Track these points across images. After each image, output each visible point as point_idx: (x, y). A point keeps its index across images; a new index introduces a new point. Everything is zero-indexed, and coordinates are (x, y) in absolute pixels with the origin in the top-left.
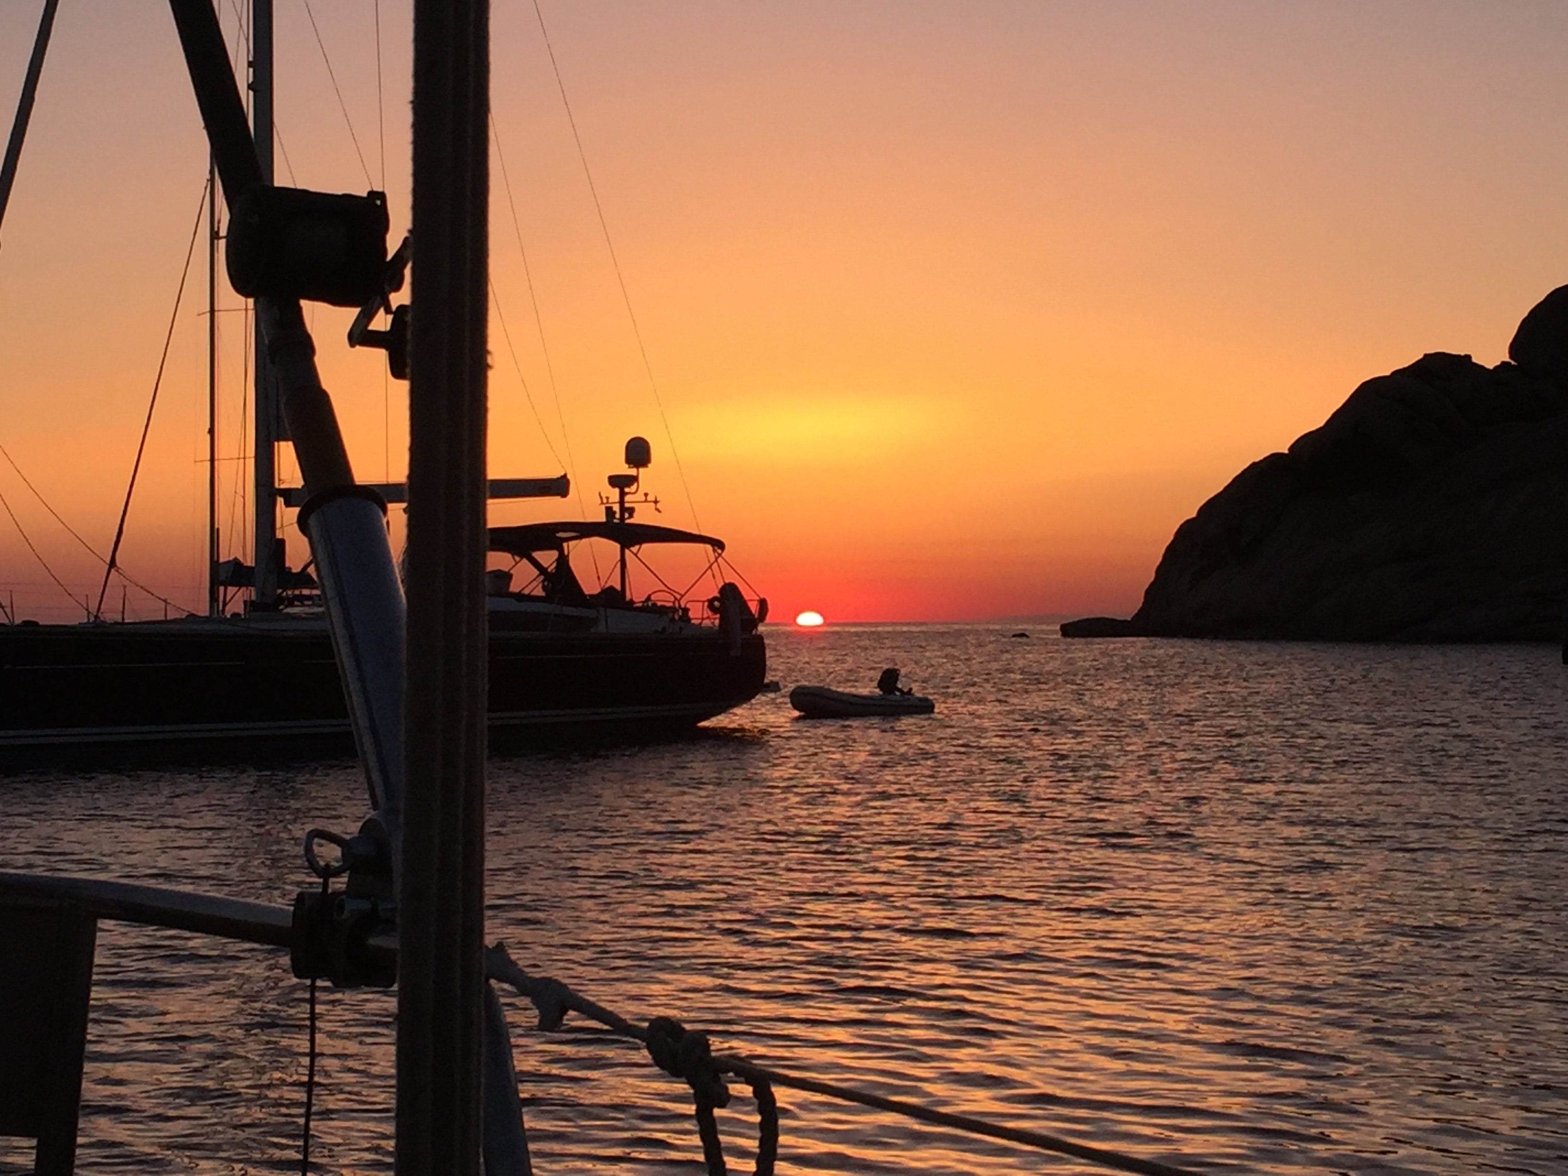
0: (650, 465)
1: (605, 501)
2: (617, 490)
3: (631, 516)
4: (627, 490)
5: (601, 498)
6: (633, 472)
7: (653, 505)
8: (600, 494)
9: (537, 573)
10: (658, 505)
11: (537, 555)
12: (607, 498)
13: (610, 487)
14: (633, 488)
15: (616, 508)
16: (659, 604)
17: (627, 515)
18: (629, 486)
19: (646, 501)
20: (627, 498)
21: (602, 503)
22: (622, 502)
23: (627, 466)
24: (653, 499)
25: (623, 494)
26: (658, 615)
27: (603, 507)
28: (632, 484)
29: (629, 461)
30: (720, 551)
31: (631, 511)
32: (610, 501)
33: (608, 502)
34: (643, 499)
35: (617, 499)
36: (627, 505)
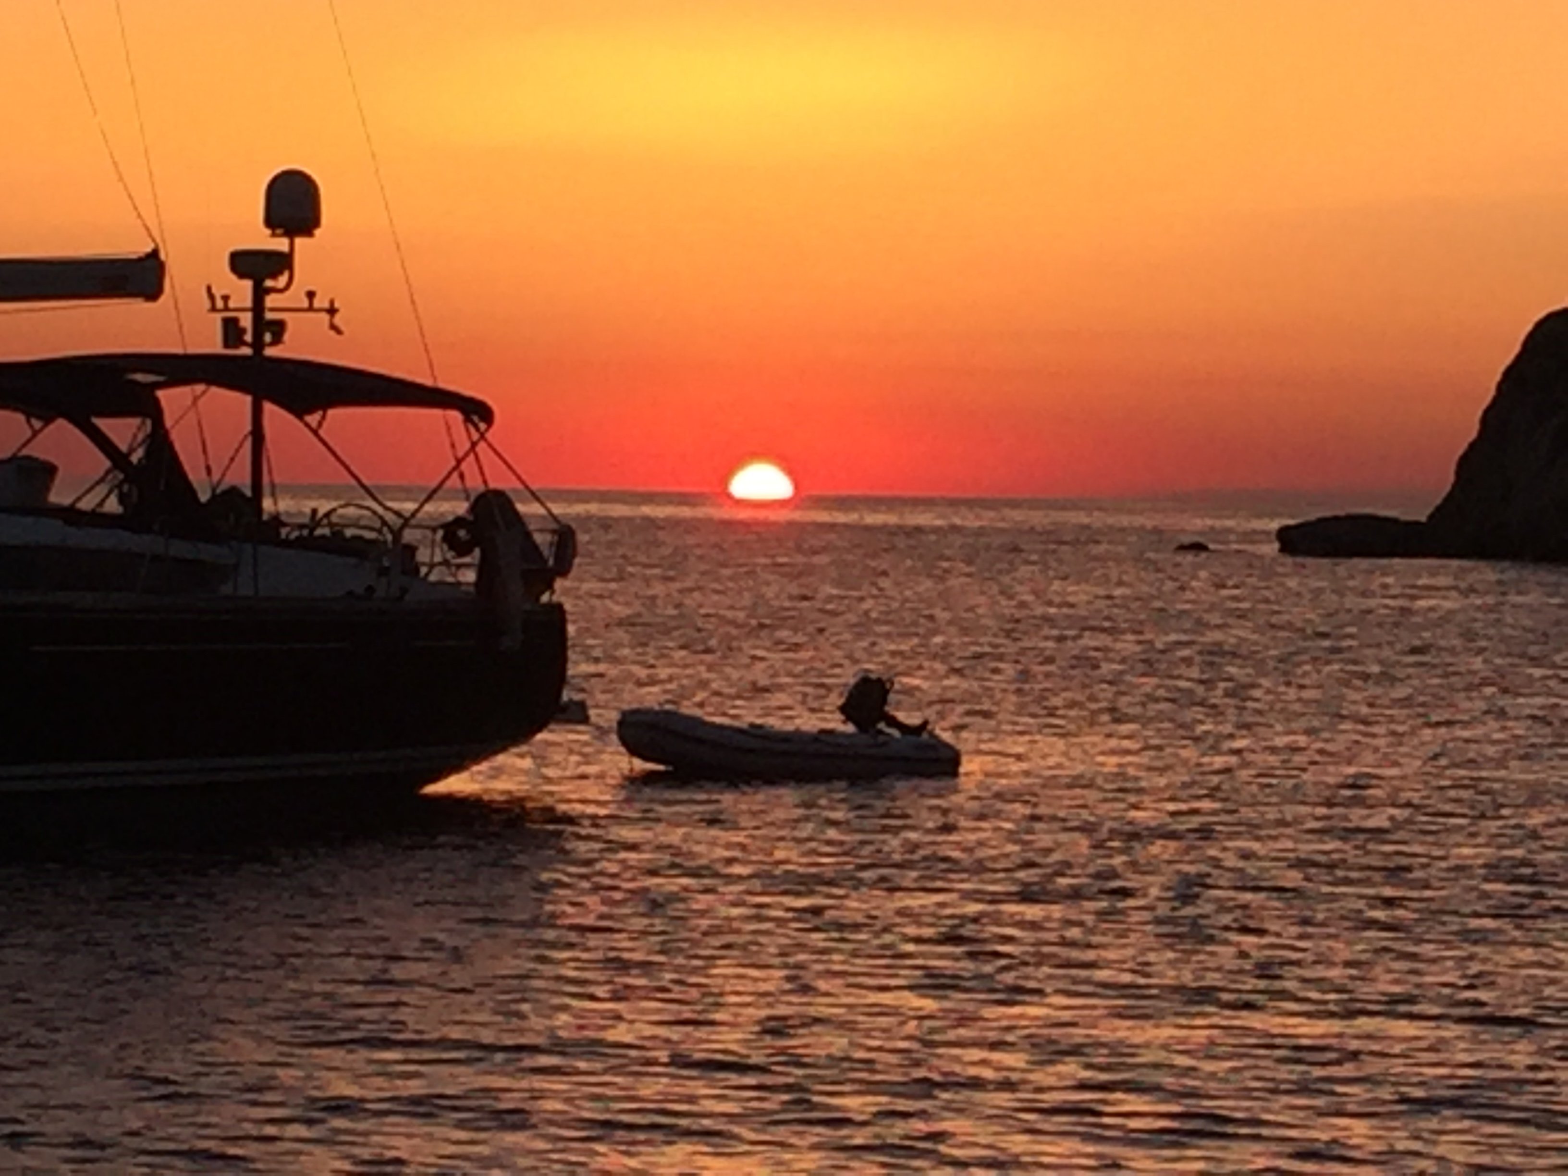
0: (317, 232)
1: (220, 304)
2: (248, 284)
3: (277, 340)
4: (269, 283)
5: (212, 297)
6: (281, 244)
7: (325, 317)
8: (209, 289)
9: (108, 464)
10: (338, 320)
11: (102, 423)
12: (226, 298)
13: (233, 277)
14: (282, 281)
15: (246, 320)
16: (349, 532)
17: (268, 337)
18: (274, 276)
19: (311, 309)
20: (270, 301)
21: (214, 309)
22: (258, 308)
23: (268, 232)
24: (326, 305)
25: (260, 292)
26: (352, 561)
27: (218, 317)
28: (281, 273)
29: (269, 222)
30: (482, 426)
31: (278, 328)
32: (232, 304)
33: (226, 309)
34: (305, 304)
35: (249, 303)
36: (269, 316)
